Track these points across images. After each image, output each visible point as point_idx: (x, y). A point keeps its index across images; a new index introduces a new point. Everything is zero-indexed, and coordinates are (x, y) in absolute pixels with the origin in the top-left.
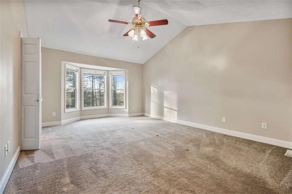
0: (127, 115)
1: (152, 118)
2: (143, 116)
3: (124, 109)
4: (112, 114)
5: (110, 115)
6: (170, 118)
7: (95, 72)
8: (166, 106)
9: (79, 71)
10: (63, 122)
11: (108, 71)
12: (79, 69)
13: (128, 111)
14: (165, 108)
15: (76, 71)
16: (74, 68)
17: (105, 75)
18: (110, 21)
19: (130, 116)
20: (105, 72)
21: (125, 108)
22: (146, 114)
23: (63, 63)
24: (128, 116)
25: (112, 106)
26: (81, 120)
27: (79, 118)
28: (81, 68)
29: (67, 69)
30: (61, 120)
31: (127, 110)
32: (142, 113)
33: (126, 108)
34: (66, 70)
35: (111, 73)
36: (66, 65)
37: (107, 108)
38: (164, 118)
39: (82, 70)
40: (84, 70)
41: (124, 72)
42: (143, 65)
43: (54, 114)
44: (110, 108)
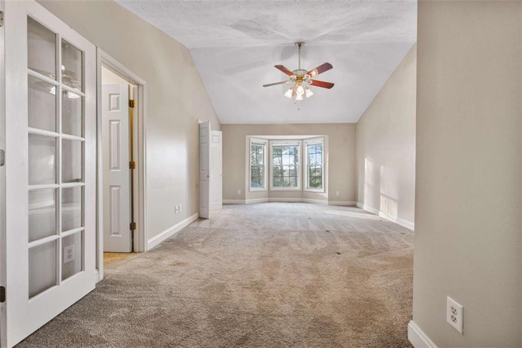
0: (326, 202)
1: (365, 211)
2: (355, 206)
3: (322, 193)
4: (306, 199)
5: (305, 199)
6: (388, 213)
7: (287, 143)
8: (384, 193)
9: (267, 143)
10: (247, 201)
11: (302, 140)
12: (267, 141)
13: (327, 197)
14: (381, 197)
15: (264, 145)
16: (261, 142)
17: (298, 146)
18: (264, 86)
19: (329, 205)
20: (298, 141)
21: (323, 191)
22: (359, 204)
23: (247, 137)
24: (327, 204)
25: (308, 188)
26: (269, 202)
27: (267, 199)
28: (269, 140)
29: (252, 143)
30: (245, 199)
31: (326, 195)
32: (353, 202)
33: (325, 192)
34: (251, 145)
35: (306, 143)
36: (251, 139)
37: (301, 190)
38: (380, 212)
39: (271, 142)
40: (273, 141)
41: (323, 139)
42: (356, 124)
43: (239, 192)
44: (304, 190)
